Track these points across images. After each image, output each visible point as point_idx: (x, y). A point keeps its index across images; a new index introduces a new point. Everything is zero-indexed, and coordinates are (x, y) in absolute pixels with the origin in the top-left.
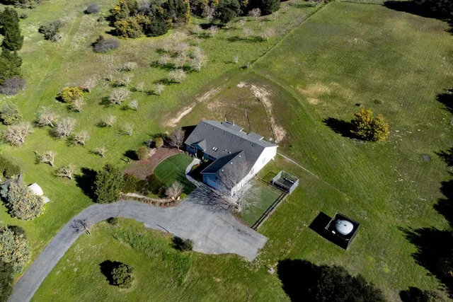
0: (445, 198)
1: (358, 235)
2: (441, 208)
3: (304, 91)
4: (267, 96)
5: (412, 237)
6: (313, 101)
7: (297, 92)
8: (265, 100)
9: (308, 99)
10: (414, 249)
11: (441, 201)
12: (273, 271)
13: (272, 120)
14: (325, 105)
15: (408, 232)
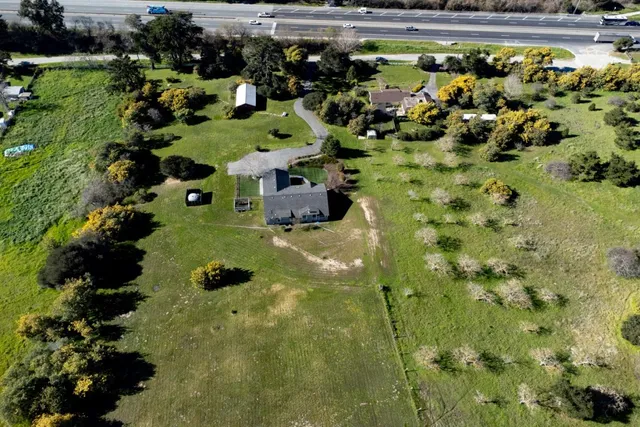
0: (139, 263)
1: (184, 197)
2: (141, 254)
3: (294, 292)
4: (321, 264)
5: (157, 225)
6: (277, 287)
7: (301, 288)
8: (319, 261)
9: (283, 287)
10: (155, 219)
11: (141, 259)
12: (216, 166)
13: (294, 248)
14: (264, 291)
15: (160, 226)
